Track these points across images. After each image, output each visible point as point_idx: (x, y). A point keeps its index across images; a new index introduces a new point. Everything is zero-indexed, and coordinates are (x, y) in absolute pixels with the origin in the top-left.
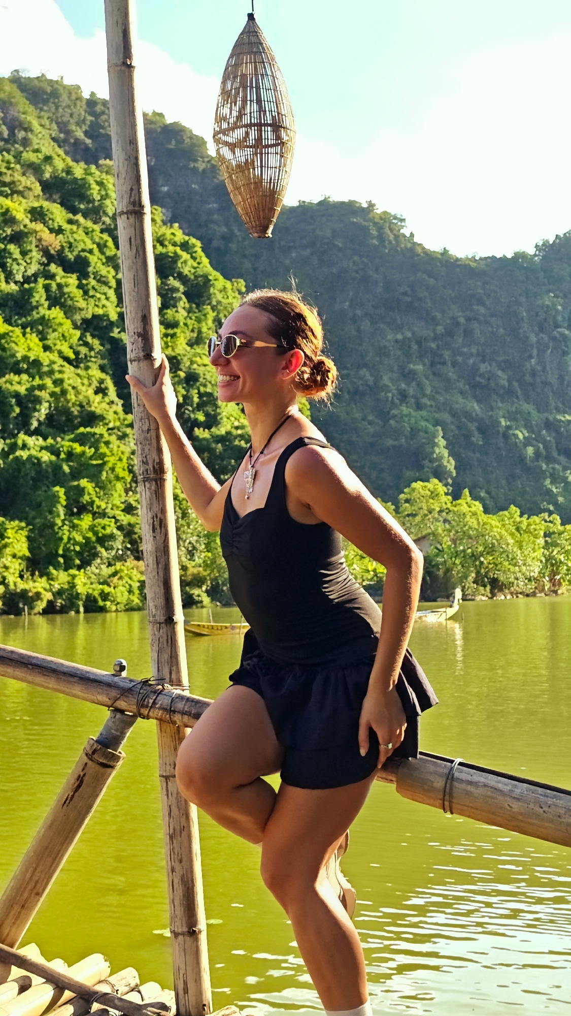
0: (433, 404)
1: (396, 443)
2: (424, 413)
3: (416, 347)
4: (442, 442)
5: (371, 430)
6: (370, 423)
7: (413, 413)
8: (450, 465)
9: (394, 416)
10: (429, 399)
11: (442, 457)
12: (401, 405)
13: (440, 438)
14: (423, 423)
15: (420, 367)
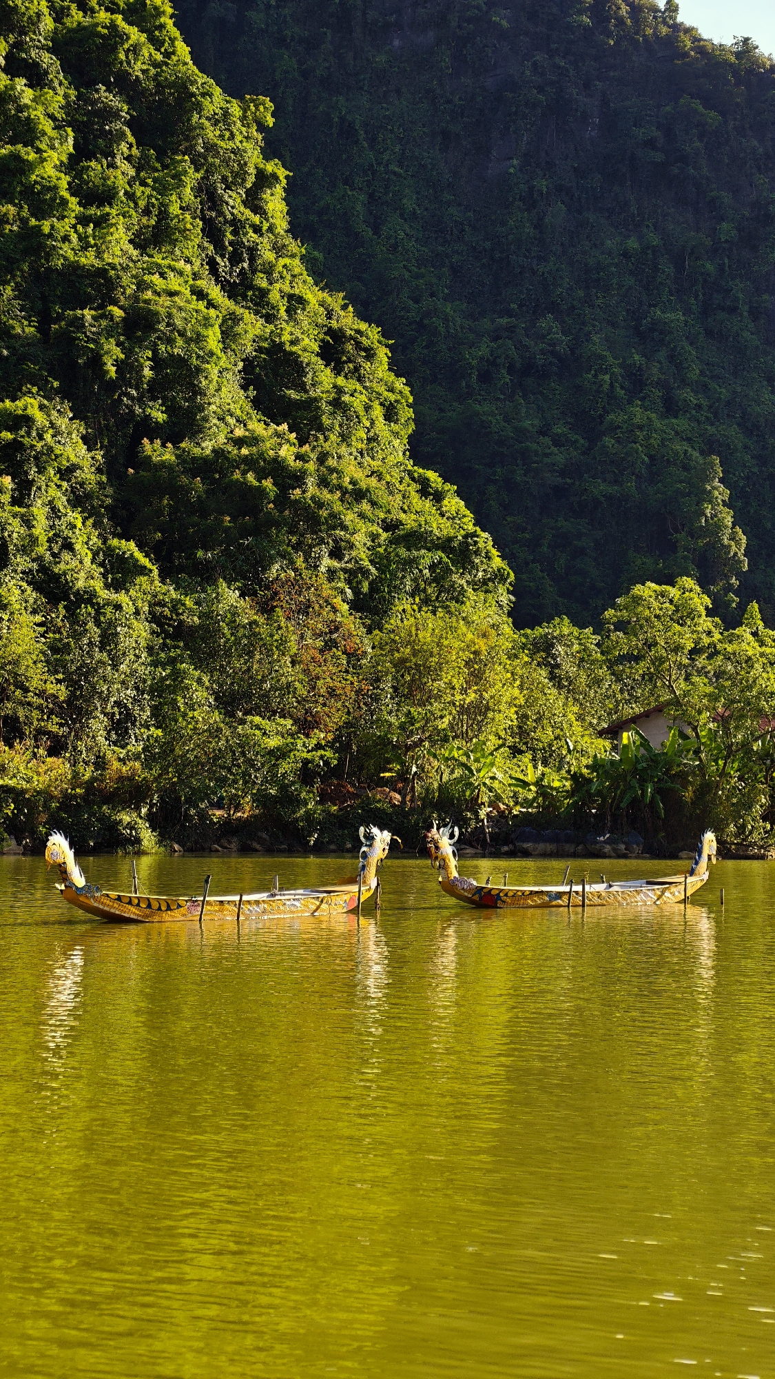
0: (705, 402)
1: (613, 489)
2: (681, 423)
3: (669, 269)
4: (721, 493)
5: (560, 458)
6: (557, 443)
7: (658, 424)
8: (737, 544)
9: (614, 428)
10: (696, 392)
11: (719, 526)
12: (630, 402)
13: (716, 483)
14: (680, 447)
15: (675, 317)
